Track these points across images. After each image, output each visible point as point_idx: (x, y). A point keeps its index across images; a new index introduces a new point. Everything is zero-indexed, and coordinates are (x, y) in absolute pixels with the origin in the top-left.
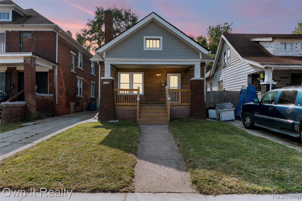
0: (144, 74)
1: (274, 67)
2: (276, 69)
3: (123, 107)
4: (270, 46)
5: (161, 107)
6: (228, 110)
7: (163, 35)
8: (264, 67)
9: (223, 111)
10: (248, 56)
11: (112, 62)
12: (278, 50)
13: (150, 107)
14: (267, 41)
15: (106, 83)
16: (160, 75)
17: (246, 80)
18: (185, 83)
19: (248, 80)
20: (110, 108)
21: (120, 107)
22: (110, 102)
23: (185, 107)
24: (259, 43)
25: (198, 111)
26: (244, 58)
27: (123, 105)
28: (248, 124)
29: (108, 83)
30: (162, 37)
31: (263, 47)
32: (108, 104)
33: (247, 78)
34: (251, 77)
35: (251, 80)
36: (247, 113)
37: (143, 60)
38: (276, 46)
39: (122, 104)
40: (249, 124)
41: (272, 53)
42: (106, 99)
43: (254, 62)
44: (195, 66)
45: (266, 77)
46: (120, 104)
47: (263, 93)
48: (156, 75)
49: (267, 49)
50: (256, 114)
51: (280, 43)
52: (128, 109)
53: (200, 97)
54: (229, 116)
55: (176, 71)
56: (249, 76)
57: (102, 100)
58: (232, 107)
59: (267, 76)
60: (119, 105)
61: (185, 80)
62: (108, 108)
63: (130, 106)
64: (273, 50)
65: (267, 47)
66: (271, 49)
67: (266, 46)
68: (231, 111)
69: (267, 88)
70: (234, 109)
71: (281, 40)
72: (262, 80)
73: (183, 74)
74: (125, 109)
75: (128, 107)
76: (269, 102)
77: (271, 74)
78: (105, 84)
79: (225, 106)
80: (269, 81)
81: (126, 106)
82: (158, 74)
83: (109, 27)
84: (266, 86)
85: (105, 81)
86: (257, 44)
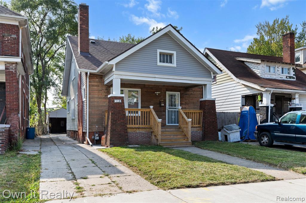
0: (141, 91)
1: (273, 90)
2: (275, 92)
3: (135, 130)
4: (257, 67)
5: (175, 129)
6: (236, 131)
7: (177, 50)
8: (265, 90)
9: (232, 132)
10: (241, 77)
11: (122, 76)
12: (264, 72)
13: (164, 129)
14: (253, 63)
15: (117, 101)
16: (160, 93)
17: (240, 102)
18: (184, 103)
19: (242, 102)
20: (124, 131)
21: (132, 130)
22: (123, 124)
23: (198, 128)
24: (244, 63)
25: (212, 133)
26: (240, 79)
27: (135, 128)
28: (265, 143)
29: (120, 101)
30: (175, 52)
31: (250, 68)
32: (120, 127)
33: (240, 99)
34: (244, 98)
35: (244, 101)
36: (264, 133)
37: (157, 76)
38: (263, 68)
39: (133, 126)
40: (267, 142)
41: (259, 75)
42: (118, 121)
43: (252, 83)
44: (207, 85)
45: (264, 99)
46: (131, 126)
47: (262, 115)
48: (155, 93)
49: (254, 70)
50: (276, 133)
51: (266, 65)
52: (141, 132)
53: (213, 119)
54: (236, 138)
55: (175, 89)
56: (243, 97)
57: (114, 121)
58: (239, 128)
59: (266, 99)
60: (131, 128)
61: (184, 99)
62: (121, 131)
63: (142, 128)
64: (260, 73)
65: (253, 68)
66: (258, 71)
67: (252, 66)
68: (237, 132)
69: (266, 110)
70: (240, 130)
71: (267, 62)
72: (261, 102)
73: (182, 92)
74: (138, 132)
75: (140, 130)
76: (286, 122)
77: (270, 96)
78: (116, 103)
79: (232, 127)
80: (268, 103)
81: (139, 128)
82: (158, 92)
83: (86, 26)
84: (265, 108)
85: (117, 99)
86: (242, 64)
